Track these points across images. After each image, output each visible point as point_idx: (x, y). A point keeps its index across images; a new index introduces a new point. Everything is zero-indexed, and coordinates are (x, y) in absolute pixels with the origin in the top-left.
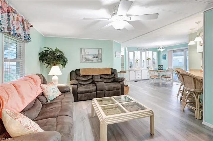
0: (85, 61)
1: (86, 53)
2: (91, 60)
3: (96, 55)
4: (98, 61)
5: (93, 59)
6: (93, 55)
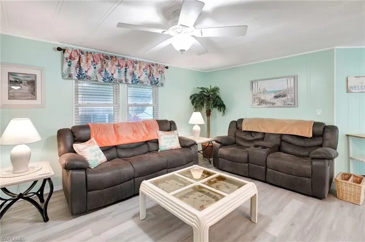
0: (258, 105)
1: (261, 90)
2: (271, 103)
3: (282, 92)
4: (286, 105)
5: (275, 101)
6: (275, 92)
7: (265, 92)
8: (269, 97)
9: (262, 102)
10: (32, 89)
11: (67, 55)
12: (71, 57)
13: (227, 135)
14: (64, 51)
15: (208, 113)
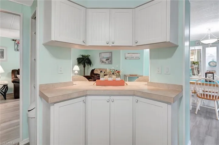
3: (108, 58)
4: (109, 63)
5: (106, 61)
6: (106, 58)
7: (103, 58)
8: (104, 60)
9: (103, 62)
10: (2, 55)
11: (17, 42)
12: (18, 43)
13: (90, 75)
14: (15, 41)
15: (84, 67)
